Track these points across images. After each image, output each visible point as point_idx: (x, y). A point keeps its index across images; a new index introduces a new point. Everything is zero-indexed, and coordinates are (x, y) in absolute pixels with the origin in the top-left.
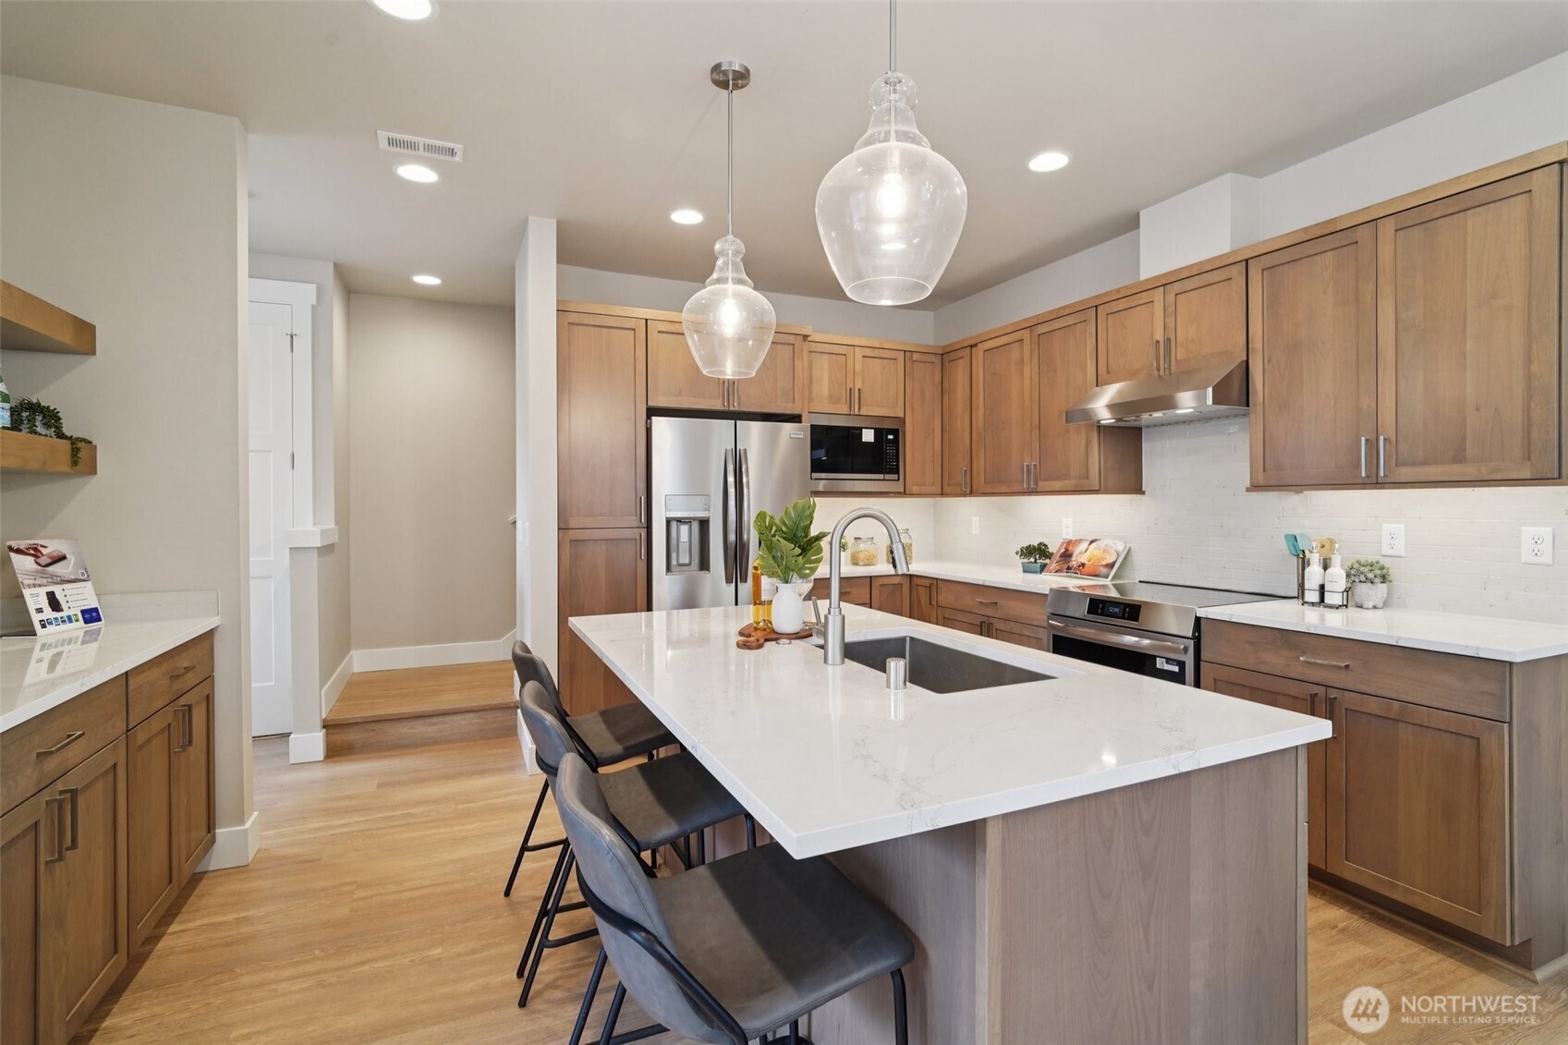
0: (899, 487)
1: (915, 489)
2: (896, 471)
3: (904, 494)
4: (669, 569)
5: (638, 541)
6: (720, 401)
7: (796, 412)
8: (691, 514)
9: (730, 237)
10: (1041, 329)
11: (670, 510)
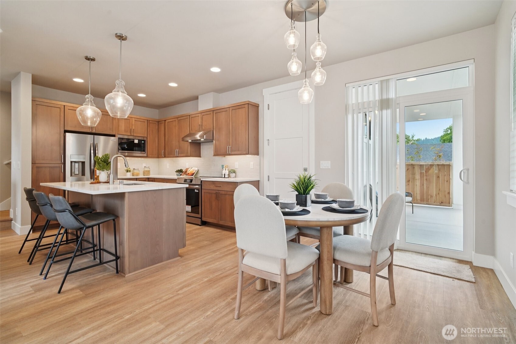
0: (145, 155)
1: (150, 156)
2: (144, 151)
3: (147, 157)
4: (71, 175)
5: (61, 167)
6: (89, 130)
7: (114, 134)
8: (79, 160)
9: (90, 95)
10: (179, 119)
11: (72, 159)
